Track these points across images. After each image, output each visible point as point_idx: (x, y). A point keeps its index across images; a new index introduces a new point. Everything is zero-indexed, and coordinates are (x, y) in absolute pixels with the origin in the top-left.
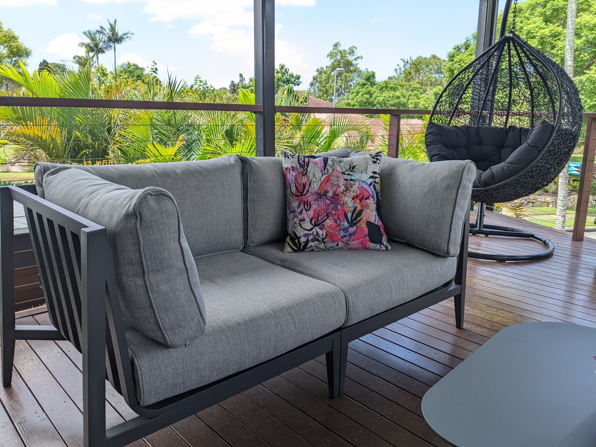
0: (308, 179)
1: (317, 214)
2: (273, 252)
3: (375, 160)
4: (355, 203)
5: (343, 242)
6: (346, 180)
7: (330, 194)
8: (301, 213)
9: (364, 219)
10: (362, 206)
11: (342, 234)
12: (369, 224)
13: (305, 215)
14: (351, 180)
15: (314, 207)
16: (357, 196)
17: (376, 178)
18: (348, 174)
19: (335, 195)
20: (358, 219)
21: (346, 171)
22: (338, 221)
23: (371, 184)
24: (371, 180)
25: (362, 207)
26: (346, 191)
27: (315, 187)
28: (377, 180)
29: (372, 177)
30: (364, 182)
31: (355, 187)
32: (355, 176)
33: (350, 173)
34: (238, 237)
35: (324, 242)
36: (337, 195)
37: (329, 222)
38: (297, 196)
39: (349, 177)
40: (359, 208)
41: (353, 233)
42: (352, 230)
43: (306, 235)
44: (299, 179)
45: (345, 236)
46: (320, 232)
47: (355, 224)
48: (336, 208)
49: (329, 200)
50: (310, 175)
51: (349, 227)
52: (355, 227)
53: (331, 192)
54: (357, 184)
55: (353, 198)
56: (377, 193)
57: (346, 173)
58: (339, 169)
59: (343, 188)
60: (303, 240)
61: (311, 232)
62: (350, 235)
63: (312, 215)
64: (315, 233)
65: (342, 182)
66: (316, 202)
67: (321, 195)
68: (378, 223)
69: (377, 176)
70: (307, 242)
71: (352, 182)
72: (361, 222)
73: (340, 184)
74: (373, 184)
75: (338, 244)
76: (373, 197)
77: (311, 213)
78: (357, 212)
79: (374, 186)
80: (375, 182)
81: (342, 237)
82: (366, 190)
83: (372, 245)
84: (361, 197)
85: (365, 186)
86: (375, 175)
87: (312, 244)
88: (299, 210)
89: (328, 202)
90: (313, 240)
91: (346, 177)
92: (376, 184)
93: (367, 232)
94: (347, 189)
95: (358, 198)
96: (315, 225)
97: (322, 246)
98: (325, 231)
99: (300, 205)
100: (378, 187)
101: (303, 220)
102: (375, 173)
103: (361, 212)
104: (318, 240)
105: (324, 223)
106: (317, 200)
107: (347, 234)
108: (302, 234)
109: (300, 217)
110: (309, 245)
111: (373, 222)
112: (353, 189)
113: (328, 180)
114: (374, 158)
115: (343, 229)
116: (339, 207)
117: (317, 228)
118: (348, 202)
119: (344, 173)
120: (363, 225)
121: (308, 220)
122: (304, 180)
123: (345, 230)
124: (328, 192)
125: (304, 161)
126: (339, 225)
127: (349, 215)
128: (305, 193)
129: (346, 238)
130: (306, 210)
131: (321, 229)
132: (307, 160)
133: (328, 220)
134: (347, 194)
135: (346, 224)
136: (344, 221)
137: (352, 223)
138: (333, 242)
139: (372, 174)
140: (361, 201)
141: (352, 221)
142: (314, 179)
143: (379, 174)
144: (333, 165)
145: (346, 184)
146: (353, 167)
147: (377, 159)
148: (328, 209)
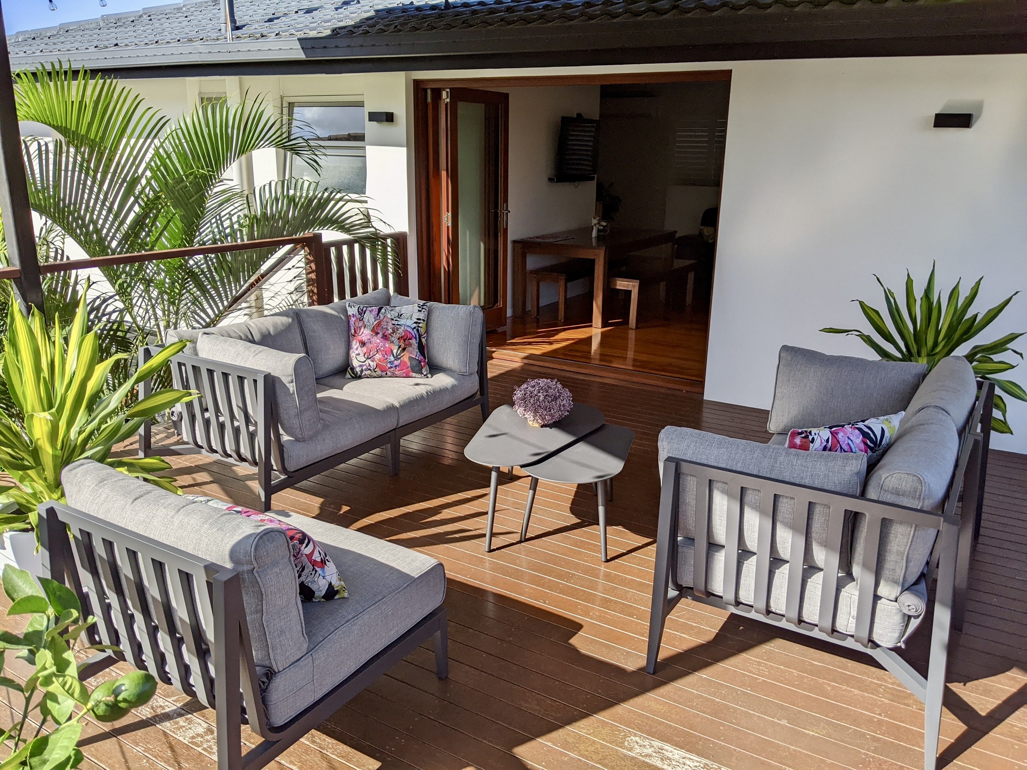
0: (364, 323)
1: (370, 350)
3: (420, 309)
4: (400, 342)
5: (390, 372)
6: (394, 325)
9: (407, 354)
10: (405, 345)
11: (389, 365)
12: (411, 358)
13: (360, 351)
14: (398, 325)
15: (367, 344)
16: (402, 337)
17: (419, 323)
18: (396, 320)
19: (385, 336)
20: (402, 354)
21: (395, 318)
22: (386, 356)
23: (415, 328)
24: (415, 325)
27: (369, 329)
28: (420, 325)
29: (416, 323)
30: (408, 326)
31: (401, 330)
32: (402, 322)
33: (398, 319)
34: (321, 373)
35: (375, 372)
37: (378, 356)
38: (355, 336)
39: (396, 323)
40: (403, 346)
41: (398, 365)
42: (396, 363)
43: (361, 366)
44: (357, 324)
45: (391, 367)
46: (372, 364)
47: (399, 358)
49: (379, 339)
50: (366, 320)
51: (394, 360)
52: (399, 360)
53: (381, 333)
54: (402, 328)
55: (399, 339)
56: (420, 336)
58: (389, 316)
59: (391, 331)
60: (358, 369)
61: (364, 363)
62: (396, 366)
63: (365, 351)
64: (367, 364)
65: (390, 326)
66: (369, 341)
67: (373, 336)
68: (419, 357)
69: (422, 321)
70: (362, 371)
71: (398, 326)
72: (404, 357)
73: (389, 328)
74: (417, 328)
75: (386, 374)
76: (416, 338)
77: (365, 349)
78: (401, 349)
79: (418, 330)
80: (419, 327)
81: (389, 368)
82: (410, 332)
83: (414, 375)
84: (405, 338)
85: (409, 329)
86: (419, 321)
87: (366, 373)
88: (356, 347)
90: (366, 370)
91: (394, 322)
92: (419, 328)
93: (409, 364)
94: (394, 332)
96: (368, 358)
97: (374, 374)
98: (375, 363)
99: (357, 343)
100: (422, 330)
101: (359, 354)
102: (418, 319)
103: (404, 349)
104: (370, 370)
105: (374, 357)
107: (394, 365)
108: (357, 365)
109: (357, 352)
110: (363, 374)
111: (414, 357)
112: (399, 332)
113: (379, 324)
114: (420, 307)
115: (390, 362)
116: (387, 345)
117: (369, 361)
118: (395, 342)
119: (393, 320)
120: (406, 359)
121: (362, 354)
122: (361, 324)
125: (362, 310)
126: (387, 358)
128: (360, 334)
129: (392, 369)
130: (361, 347)
131: (373, 361)
132: (365, 309)
134: (394, 335)
135: (392, 358)
136: (390, 356)
137: (397, 358)
138: (382, 371)
139: (416, 320)
140: (404, 341)
141: (397, 356)
142: (368, 324)
143: (424, 320)
144: (385, 313)
145: (393, 328)
146: (401, 315)
147: (423, 308)
148: (378, 346)
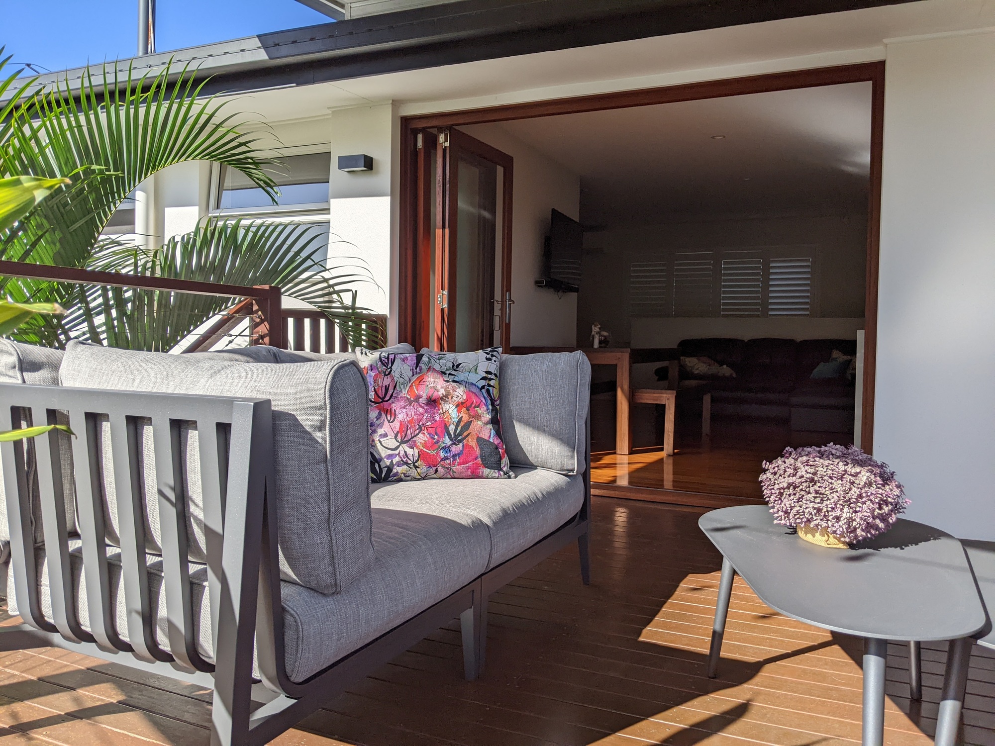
0: (393, 379)
1: (404, 428)
3: (489, 356)
4: (459, 412)
5: (444, 467)
6: (447, 381)
7: (424, 400)
8: (382, 426)
9: (474, 433)
10: (470, 416)
11: (442, 454)
12: (480, 440)
13: (387, 428)
14: (454, 381)
15: (400, 416)
16: (463, 403)
17: (490, 379)
18: (450, 374)
19: (432, 401)
20: (465, 434)
21: (447, 370)
22: (436, 437)
23: (483, 387)
24: (483, 383)
25: (470, 418)
26: (447, 396)
27: (403, 390)
28: (492, 383)
29: (484, 378)
30: (473, 384)
31: (460, 391)
32: (460, 377)
33: (453, 372)
35: (416, 467)
36: (434, 401)
37: (422, 438)
38: (375, 403)
39: (451, 378)
40: (466, 418)
41: (458, 454)
42: (457, 449)
43: (390, 456)
44: (380, 381)
45: (446, 458)
46: (410, 452)
47: (461, 441)
48: (432, 419)
49: (423, 407)
50: (396, 374)
51: (452, 444)
52: (461, 445)
53: (425, 397)
54: (462, 386)
55: (457, 406)
56: (492, 401)
57: (448, 372)
58: (437, 367)
59: (442, 392)
60: (385, 463)
61: (397, 452)
62: (454, 456)
63: (398, 429)
64: (402, 453)
65: (440, 384)
66: (404, 411)
67: (411, 401)
68: (495, 440)
69: (493, 377)
70: (391, 467)
71: (455, 384)
72: (469, 438)
73: (439, 387)
74: (486, 387)
75: (436, 471)
76: (487, 406)
77: (396, 425)
78: (462, 424)
79: (488, 391)
80: (489, 385)
81: (442, 460)
82: (476, 395)
83: (486, 471)
84: (468, 404)
86: (489, 376)
87: (399, 470)
88: (379, 422)
89: (421, 410)
90: (399, 464)
91: (446, 377)
92: (491, 389)
93: (478, 452)
94: (448, 394)
95: (464, 405)
96: (402, 442)
97: (414, 473)
98: (416, 451)
99: (380, 415)
100: (494, 392)
101: (385, 436)
102: (487, 372)
103: (469, 424)
104: (406, 463)
105: (415, 439)
106: (404, 408)
107: (450, 454)
108: (383, 456)
109: (381, 432)
110: (394, 472)
111: (486, 438)
112: (456, 393)
113: (420, 381)
115: (444, 448)
116: (437, 418)
117: (405, 447)
118: (450, 411)
119: (444, 373)
120: (472, 442)
121: (391, 435)
122: (387, 381)
123: (446, 449)
124: (420, 397)
126: (438, 441)
127: (452, 428)
128: (387, 398)
129: (448, 461)
130: (389, 421)
131: (412, 448)
133: (421, 435)
134: (449, 400)
135: (448, 441)
136: (444, 437)
137: (456, 440)
138: (430, 466)
139: (484, 375)
140: (468, 410)
141: (456, 436)
142: (401, 380)
143: (496, 375)
144: (429, 362)
145: (447, 387)
146: (458, 366)
147: (492, 356)
148: (421, 420)
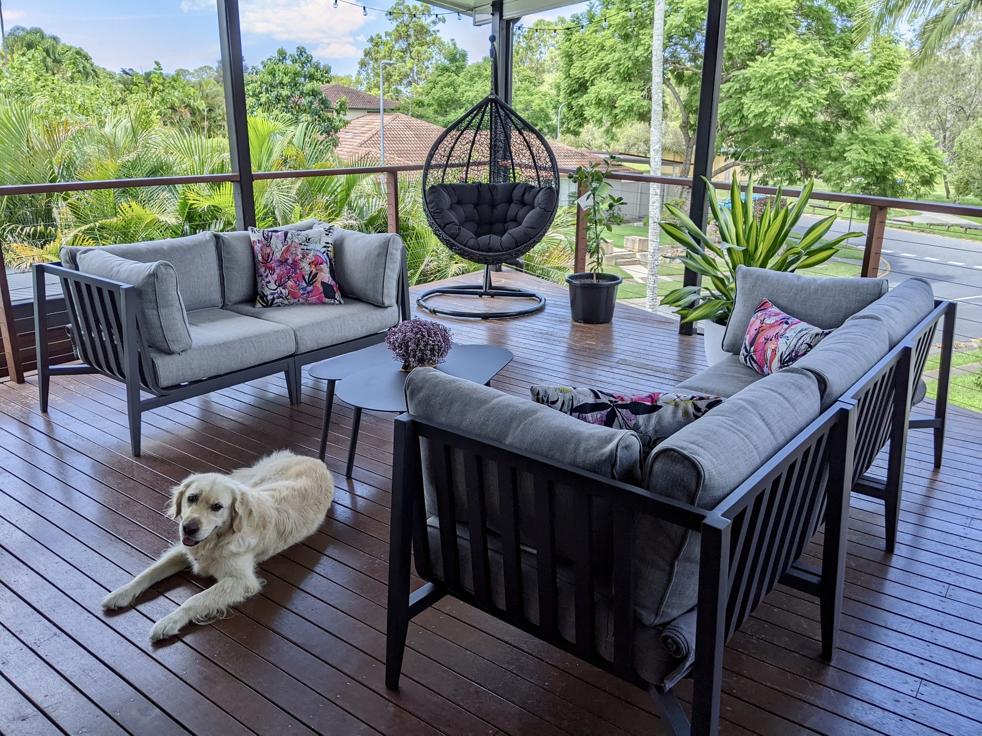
0: (272, 249)
1: (280, 277)
2: (247, 308)
3: (327, 233)
4: (311, 267)
5: (303, 298)
6: (303, 249)
7: (290, 261)
8: (267, 276)
9: (319, 280)
10: (317, 270)
11: (301, 292)
12: (323, 283)
13: (270, 278)
14: (307, 249)
15: (277, 271)
16: (312, 262)
17: (329, 247)
18: (305, 245)
19: (295, 262)
20: (314, 280)
21: (303, 242)
22: (298, 282)
23: (324, 252)
24: (325, 249)
26: (303, 258)
27: (278, 256)
28: (329, 249)
29: (325, 247)
30: (318, 250)
31: (311, 255)
32: (311, 246)
33: (307, 244)
35: (287, 299)
36: (296, 262)
37: (290, 283)
38: (263, 263)
39: (305, 247)
40: (314, 271)
41: (311, 291)
42: (310, 288)
43: (272, 294)
44: (264, 250)
45: (304, 294)
46: (283, 291)
47: (312, 284)
48: (295, 272)
50: (273, 246)
51: (307, 286)
52: (312, 286)
53: (291, 259)
54: (312, 252)
55: (309, 264)
56: (330, 260)
57: (303, 244)
58: (297, 241)
59: (300, 256)
60: (270, 297)
61: (276, 291)
62: (308, 293)
63: (276, 278)
64: (279, 292)
65: (299, 251)
66: (279, 268)
67: (283, 262)
68: (331, 282)
69: (330, 245)
70: (273, 299)
71: (308, 251)
72: (317, 282)
73: (298, 253)
74: (326, 252)
75: (299, 300)
76: (326, 263)
77: (275, 276)
78: (313, 274)
79: (327, 254)
80: (328, 251)
81: (302, 295)
83: (327, 300)
84: (316, 263)
85: (321, 255)
86: (328, 245)
87: (278, 301)
88: (265, 274)
89: (289, 267)
90: (278, 298)
91: (302, 247)
93: (322, 290)
94: (304, 257)
95: (314, 263)
96: (279, 286)
97: (286, 302)
98: (287, 291)
99: (266, 270)
100: (331, 255)
101: (269, 282)
102: (326, 243)
103: (316, 274)
104: (282, 297)
105: (286, 284)
106: (279, 266)
107: (306, 292)
108: (269, 293)
109: (267, 280)
110: (275, 301)
111: (327, 282)
112: (309, 257)
113: (288, 250)
114: (327, 231)
116: (298, 271)
117: (281, 288)
118: (305, 267)
119: (301, 244)
120: (319, 285)
121: (272, 282)
122: (268, 250)
123: (303, 289)
124: (288, 259)
125: (268, 235)
126: (299, 285)
127: (307, 277)
128: (269, 260)
130: (271, 274)
131: (284, 289)
132: (270, 233)
133: (289, 282)
134: (304, 260)
135: (304, 284)
136: (302, 282)
137: (309, 283)
138: (295, 298)
139: (325, 245)
140: (316, 266)
141: (309, 282)
143: (332, 244)
145: (303, 253)
146: (309, 239)
